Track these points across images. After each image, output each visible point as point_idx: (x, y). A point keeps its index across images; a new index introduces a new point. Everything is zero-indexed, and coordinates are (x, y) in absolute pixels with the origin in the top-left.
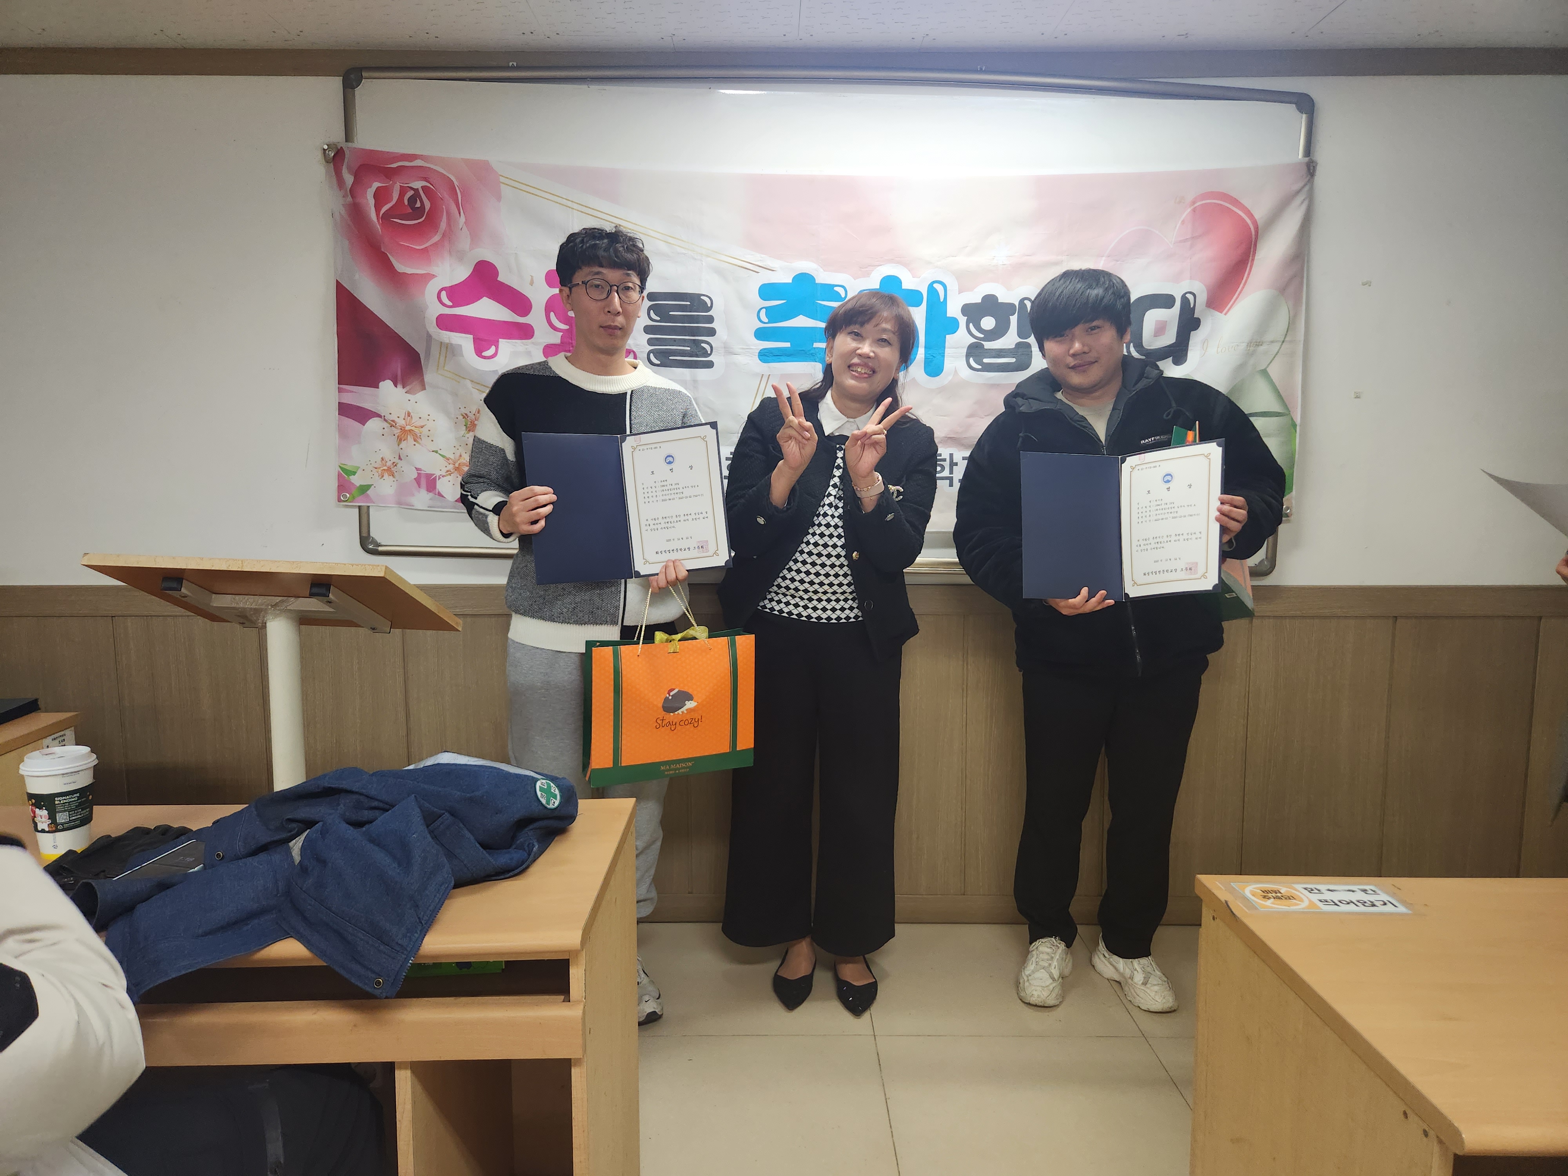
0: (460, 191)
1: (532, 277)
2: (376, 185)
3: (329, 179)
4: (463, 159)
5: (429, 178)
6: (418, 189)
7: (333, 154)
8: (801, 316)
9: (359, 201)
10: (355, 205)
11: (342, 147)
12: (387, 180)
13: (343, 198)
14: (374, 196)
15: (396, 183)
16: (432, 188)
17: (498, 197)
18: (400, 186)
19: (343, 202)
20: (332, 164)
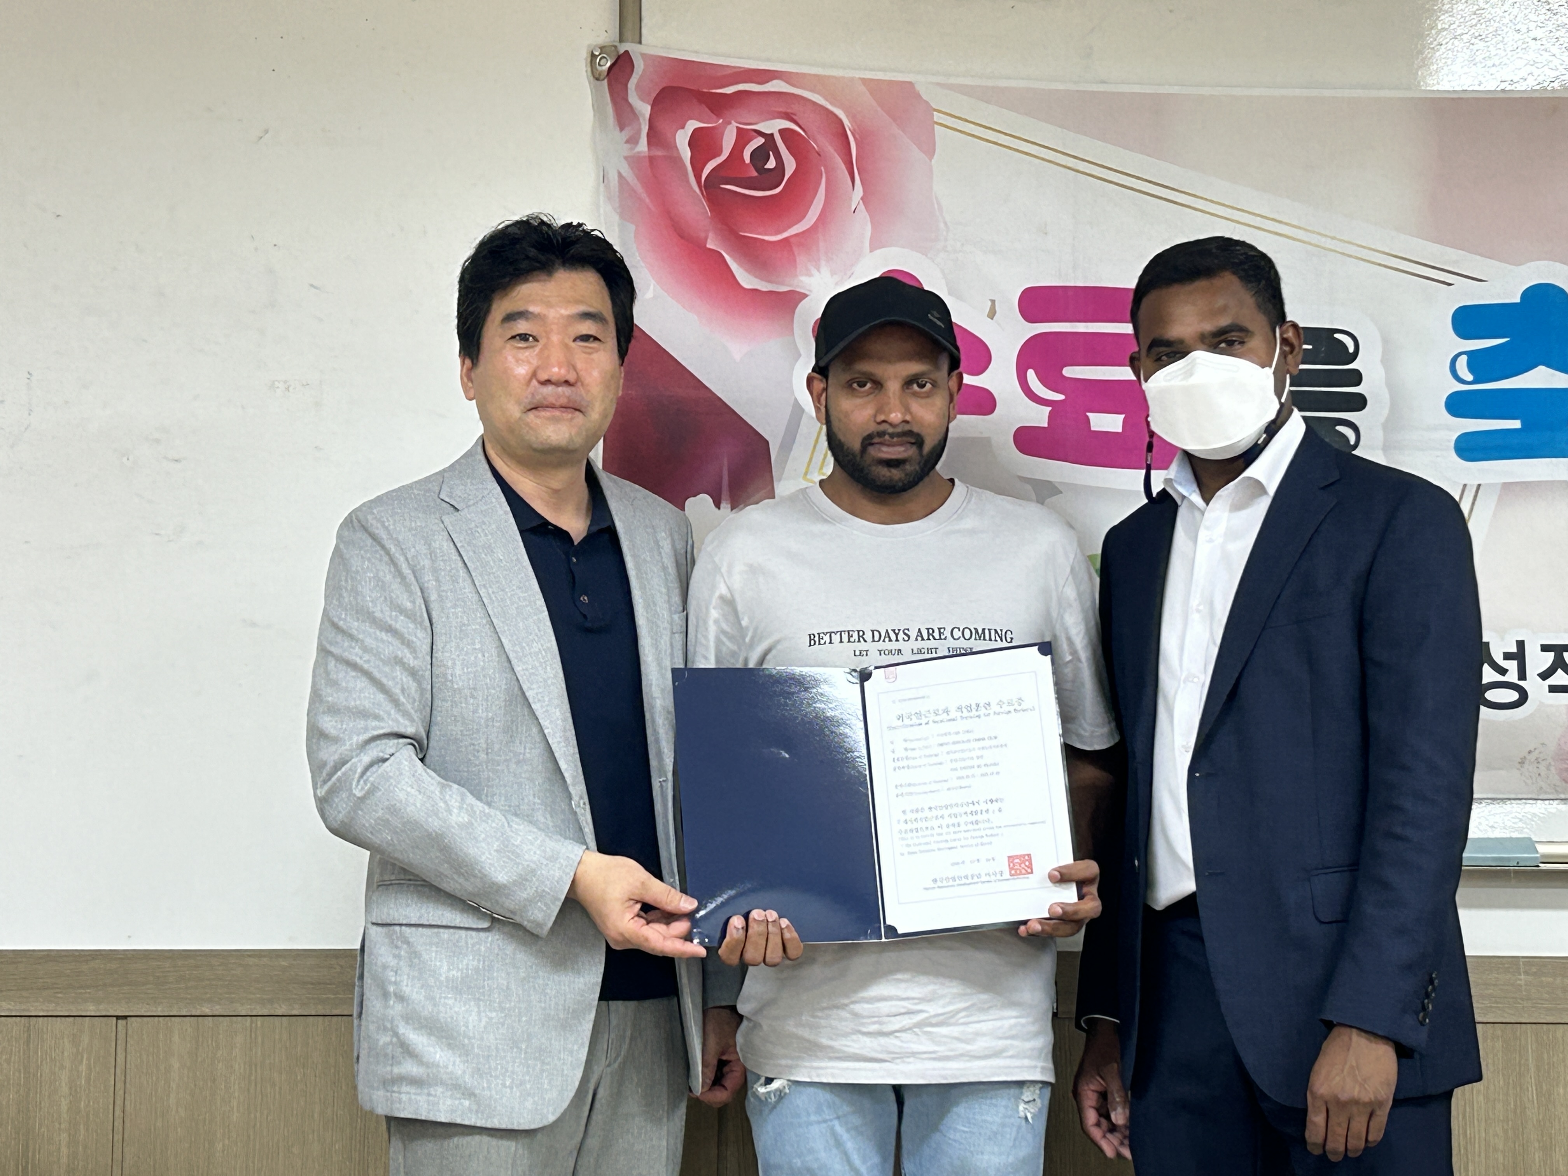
0: (856, 140)
1: (993, 302)
2: (693, 125)
3: (598, 108)
4: (860, 78)
5: (795, 115)
6: (772, 135)
7: (609, 64)
8: (1542, 368)
9: (659, 153)
10: (651, 159)
11: (627, 52)
12: (714, 117)
13: (628, 146)
14: (690, 144)
15: (730, 123)
16: (800, 134)
17: (930, 150)
18: (737, 127)
19: (627, 153)
20: (605, 83)
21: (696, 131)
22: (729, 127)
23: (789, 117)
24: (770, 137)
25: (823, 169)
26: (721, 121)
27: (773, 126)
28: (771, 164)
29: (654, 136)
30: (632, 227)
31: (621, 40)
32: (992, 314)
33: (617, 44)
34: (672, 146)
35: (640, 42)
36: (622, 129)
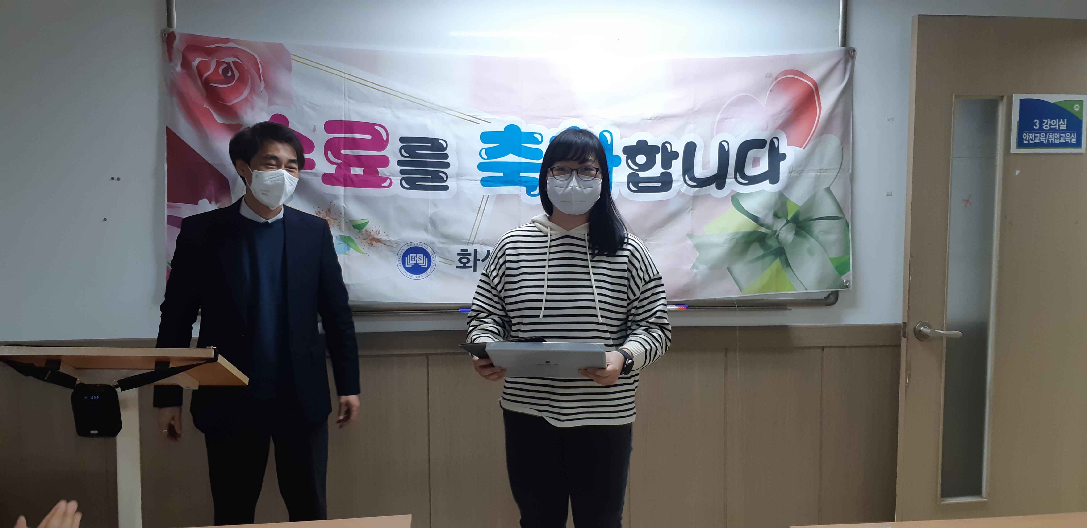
0: (261, 64)
1: (315, 126)
2: (199, 59)
4: (264, 42)
5: (238, 56)
7: (166, 36)
8: (511, 154)
9: (186, 70)
11: (173, 32)
12: (206, 56)
16: (240, 63)
17: (290, 70)
18: (217, 60)
20: (165, 44)
21: (200, 62)
22: (212, 61)
23: (235, 56)
24: (229, 64)
25: (249, 76)
26: (210, 58)
27: (230, 60)
28: (230, 74)
31: (169, 27)
32: (315, 131)
36: (171, 61)
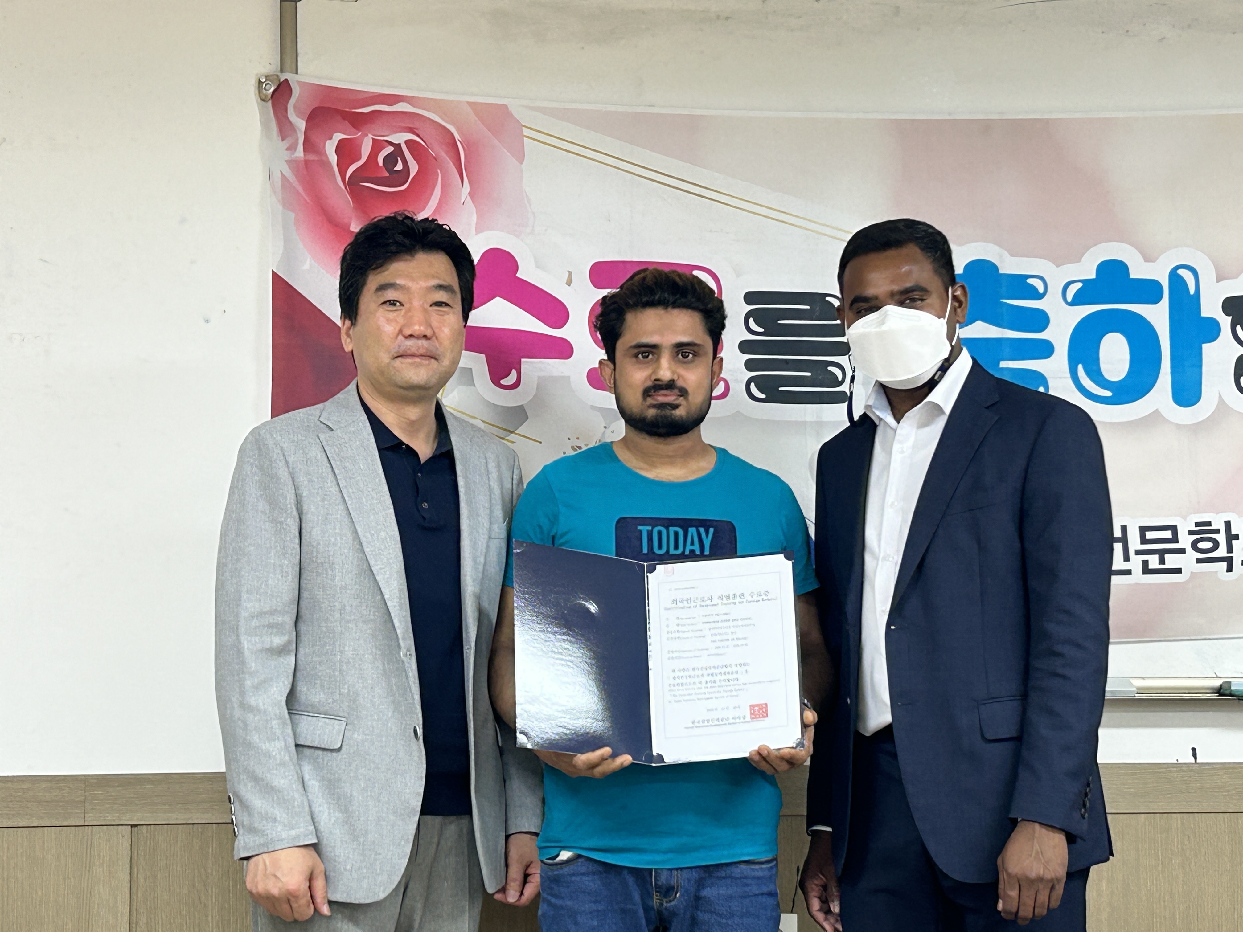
0: (464, 149)
1: (570, 273)
2: (338, 136)
3: (265, 125)
4: (468, 103)
5: (417, 129)
6: (399, 144)
7: (272, 89)
8: (979, 323)
9: (312, 157)
10: (306, 162)
11: (286, 80)
12: (353, 130)
13: (289, 152)
14: (336, 152)
15: (367, 135)
16: (421, 144)
17: (521, 158)
18: (373, 139)
19: (287, 159)
20: (270, 103)
21: (341, 142)
22: (366, 139)
23: (411, 131)
24: (398, 146)
25: (439, 171)
26: (360, 134)
27: (401, 138)
28: (399, 167)
29: (308, 145)
30: (292, 215)
31: (282, 71)
32: (569, 282)
33: (279, 74)
34: (321, 152)
35: (297, 73)
36: (283, 140)
